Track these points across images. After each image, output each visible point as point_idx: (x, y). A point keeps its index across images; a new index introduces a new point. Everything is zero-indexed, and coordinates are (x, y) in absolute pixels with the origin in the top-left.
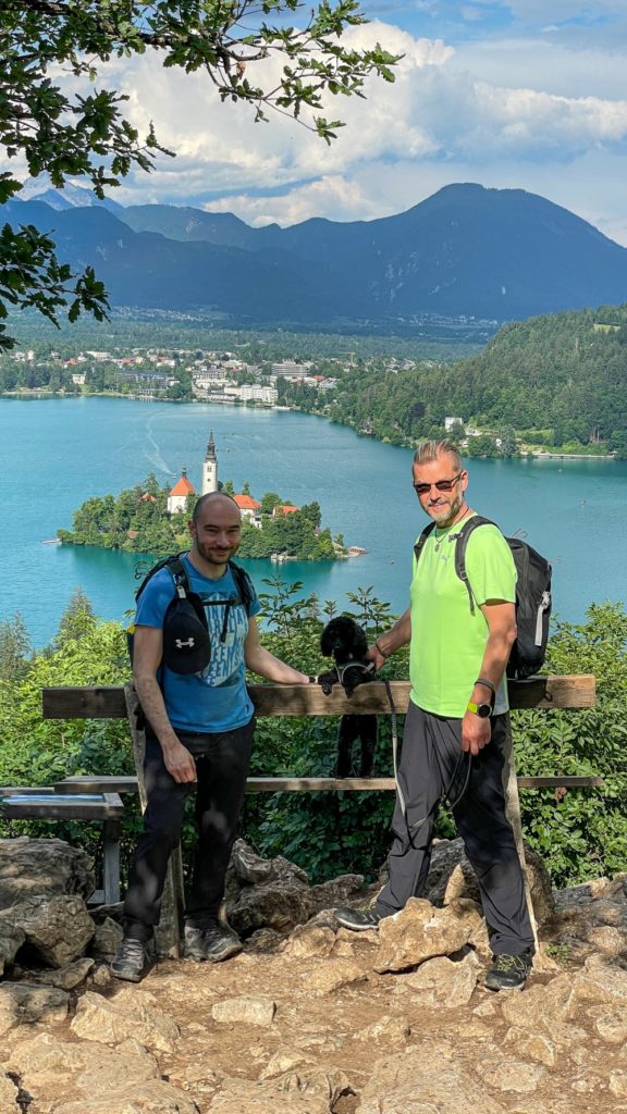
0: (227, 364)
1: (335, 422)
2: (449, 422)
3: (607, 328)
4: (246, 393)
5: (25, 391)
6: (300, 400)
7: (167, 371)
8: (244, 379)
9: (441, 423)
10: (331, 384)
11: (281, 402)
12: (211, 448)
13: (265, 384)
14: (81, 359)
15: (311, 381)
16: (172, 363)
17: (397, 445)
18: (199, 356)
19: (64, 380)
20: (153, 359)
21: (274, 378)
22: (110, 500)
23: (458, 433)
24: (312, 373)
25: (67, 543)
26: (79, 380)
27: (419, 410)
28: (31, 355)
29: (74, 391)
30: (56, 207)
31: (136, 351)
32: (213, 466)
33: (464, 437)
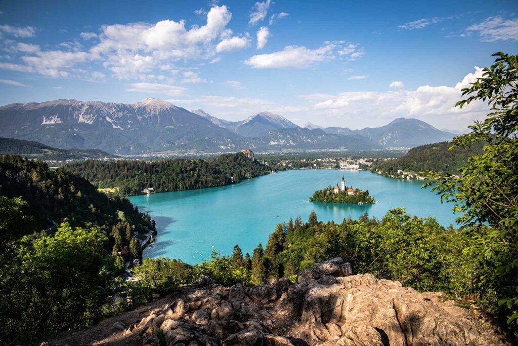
0: (347, 160)
1: (372, 172)
2: (399, 171)
3: (436, 148)
4: (351, 166)
5: (304, 168)
6: (364, 167)
7: (334, 162)
8: (351, 163)
9: (397, 171)
10: (371, 163)
11: (360, 168)
12: (343, 179)
13: (356, 164)
14: (315, 161)
15: (367, 163)
16: (335, 161)
17: (387, 177)
18: (341, 159)
19: (312, 165)
20: (331, 160)
21: (358, 163)
22: (321, 191)
23: (401, 174)
24: (367, 161)
25: (312, 200)
26: (315, 165)
27: (392, 169)
28: (305, 160)
29: (314, 168)
30: (310, 129)
31: (327, 158)
32: (343, 182)
33: (403, 174)
